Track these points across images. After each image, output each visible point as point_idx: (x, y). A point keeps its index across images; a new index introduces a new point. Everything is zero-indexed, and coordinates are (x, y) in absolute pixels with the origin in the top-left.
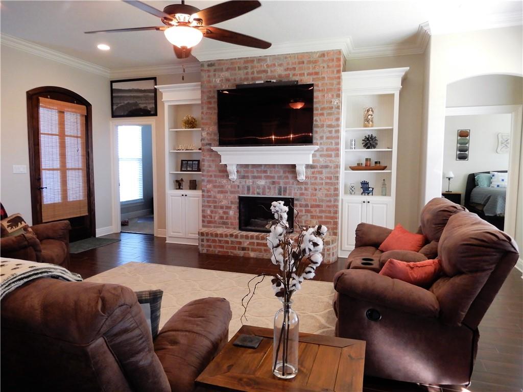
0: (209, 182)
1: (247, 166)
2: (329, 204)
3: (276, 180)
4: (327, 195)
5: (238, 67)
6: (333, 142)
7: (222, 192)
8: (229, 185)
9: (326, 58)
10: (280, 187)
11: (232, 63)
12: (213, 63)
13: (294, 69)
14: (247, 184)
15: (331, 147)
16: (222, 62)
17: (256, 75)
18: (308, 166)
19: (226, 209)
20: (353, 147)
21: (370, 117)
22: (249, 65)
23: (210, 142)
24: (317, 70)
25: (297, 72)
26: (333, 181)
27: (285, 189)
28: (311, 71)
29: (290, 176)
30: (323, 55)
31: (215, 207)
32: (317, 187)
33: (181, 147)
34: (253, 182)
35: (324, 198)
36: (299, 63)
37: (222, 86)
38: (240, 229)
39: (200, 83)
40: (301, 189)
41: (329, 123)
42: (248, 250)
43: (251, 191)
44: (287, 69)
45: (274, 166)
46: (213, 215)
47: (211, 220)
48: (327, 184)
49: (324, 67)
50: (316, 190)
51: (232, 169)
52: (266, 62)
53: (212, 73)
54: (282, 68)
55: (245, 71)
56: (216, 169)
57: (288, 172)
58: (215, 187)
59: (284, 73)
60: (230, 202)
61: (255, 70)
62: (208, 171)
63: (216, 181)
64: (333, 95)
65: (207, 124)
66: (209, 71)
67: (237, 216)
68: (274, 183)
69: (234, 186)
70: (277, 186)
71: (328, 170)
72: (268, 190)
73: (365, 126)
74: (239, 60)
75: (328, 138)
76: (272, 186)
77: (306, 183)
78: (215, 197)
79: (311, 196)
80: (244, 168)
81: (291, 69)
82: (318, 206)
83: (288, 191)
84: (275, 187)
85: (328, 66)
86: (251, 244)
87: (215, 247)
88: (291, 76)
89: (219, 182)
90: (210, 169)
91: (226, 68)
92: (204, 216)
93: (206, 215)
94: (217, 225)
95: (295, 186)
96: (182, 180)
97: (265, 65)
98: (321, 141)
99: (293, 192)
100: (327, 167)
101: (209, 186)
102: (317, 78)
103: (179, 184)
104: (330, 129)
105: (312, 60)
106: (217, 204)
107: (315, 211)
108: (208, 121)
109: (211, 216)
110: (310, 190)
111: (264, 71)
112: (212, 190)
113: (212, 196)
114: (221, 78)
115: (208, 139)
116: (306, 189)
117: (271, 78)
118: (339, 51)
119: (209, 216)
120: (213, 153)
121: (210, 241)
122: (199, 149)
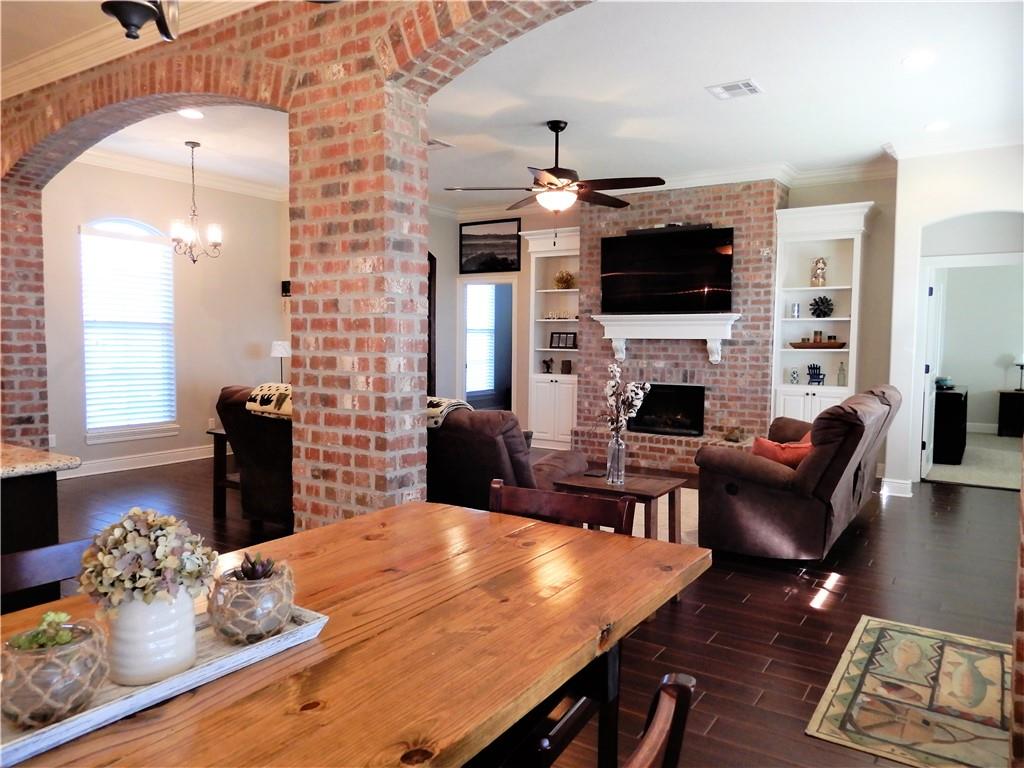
0: (588, 363)
1: (640, 341)
2: (754, 395)
3: (680, 361)
4: (751, 383)
6: (762, 308)
7: (605, 377)
9: (752, 192)
10: (686, 372)
13: (708, 207)
14: (640, 365)
15: (758, 314)
17: (654, 216)
18: (725, 342)
20: (796, 314)
21: (819, 271)
22: (646, 202)
23: (590, 308)
24: (739, 208)
25: (712, 211)
26: (761, 363)
27: (693, 373)
28: (731, 209)
29: (700, 355)
30: (748, 187)
31: (595, 398)
32: (737, 371)
33: (552, 314)
34: (648, 364)
35: (748, 388)
36: (715, 199)
37: (608, 232)
39: (578, 228)
40: (715, 374)
41: (757, 281)
42: (638, 457)
43: (645, 376)
44: (698, 207)
45: (677, 341)
46: (591, 409)
47: (590, 415)
48: (751, 367)
49: (749, 204)
50: (736, 375)
51: (619, 345)
52: (669, 198)
53: (595, 215)
54: (691, 206)
55: (641, 211)
56: (598, 345)
57: (697, 350)
58: (595, 369)
59: (693, 213)
61: (654, 209)
62: (587, 348)
63: (597, 361)
64: (762, 243)
65: (586, 283)
66: (591, 212)
68: (677, 365)
70: (681, 370)
71: (753, 347)
72: (670, 375)
73: (813, 284)
74: (632, 197)
75: (754, 302)
76: (674, 370)
77: (722, 366)
78: (595, 384)
79: (729, 384)
80: (637, 344)
81: (703, 208)
82: (739, 398)
83: (696, 377)
84: (679, 371)
85: (755, 202)
86: (641, 448)
87: (593, 451)
88: (703, 217)
89: (602, 364)
90: (589, 345)
92: (579, 410)
93: (584, 408)
94: (598, 423)
95: (706, 370)
96: (551, 360)
97: (668, 202)
98: (745, 307)
99: (704, 378)
100: (752, 343)
101: (588, 369)
102: (741, 219)
103: (547, 366)
104: (758, 290)
105: (732, 193)
106: (598, 394)
107: (736, 406)
108: (589, 280)
109: (589, 410)
110: (728, 376)
111: (665, 211)
112: (591, 374)
113: (591, 383)
114: (608, 220)
115: (587, 304)
116: (722, 375)
117: (675, 221)
118: (772, 181)
119: (587, 410)
120: (594, 323)
121: (586, 443)
122: (576, 317)
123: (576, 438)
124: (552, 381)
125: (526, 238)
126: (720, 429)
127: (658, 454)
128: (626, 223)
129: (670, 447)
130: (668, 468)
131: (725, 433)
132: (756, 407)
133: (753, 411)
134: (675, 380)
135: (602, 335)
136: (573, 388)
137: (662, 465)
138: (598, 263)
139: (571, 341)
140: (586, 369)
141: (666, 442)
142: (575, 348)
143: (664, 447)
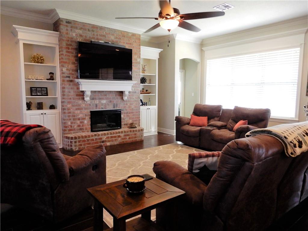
0: (69, 103)
2: (137, 111)
3: (112, 100)
4: (135, 107)
5: (88, 29)
7: (79, 109)
8: (83, 104)
9: (134, 37)
10: (114, 104)
11: (84, 26)
12: (70, 21)
13: (120, 39)
14: (96, 102)
16: (76, 22)
17: (99, 37)
18: (129, 92)
22: (95, 29)
23: (69, 76)
25: (121, 41)
26: (138, 99)
27: (117, 104)
28: (128, 42)
29: (119, 97)
30: (134, 35)
31: (74, 119)
32: (131, 103)
33: (31, 77)
34: (99, 102)
37: (77, 39)
38: (92, 131)
40: (125, 104)
41: (136, 70)
42: (106, 142)
43: (98, 107)
44: (116, 38)
45: (111, 92)
46: (72, 125)
47: (71, 128)
48: (135, 101)
49: (133, 41)
50: (131, 104)
51: (88, 93)
52: (105, 30)
54: (114, 37)
55: (93, 33)
56: (75, 94)
57: (118, 95)
58: (73, 106)
59: (115, 40)
60: (84, 115)
61: (99, 33)
62: (68, 95)
63: (74, 102)
64: (138, 57)
65: (66, 63)
66: (67, 26)
67: (90, 123)
68: (110, 101)
69: (87, 105)
72: (108, 106)
74: (89, 25)
77: (127, 101)
78: (74, 113)
79: (129, 108)
80: (94, 93)
81: (118, 39)
82: (132, 113)
83: (118, 106)
84: (111, 104)
85: (135, 41)
86: (107, 138)
88: (118, 42)
89: (77, 103)
90: (69, 94)
91: (80, 27)
93: (67, 125)
94: (76, 131)
95: (122, 103)
96: (31, 102)
97: (104, 32)
99: (121, 106)
100: (135, 92)
103: (29, 106)
104: (137, 73)
105: (128, 35)
106: (76, 117)
107: (131, 115)
108: (68, 61)
109: (71, 126)
110: (128, 105)
111: (104, 36)
112: (71, 108)
113: (72, 112)
114: (76, 33)
115: (67, 74)
116: (127, 104)
117: (108, 41)
118: (140, 35)
119: (70, 126)
120: (71, 83)
121: (81, 142)
122: (47, 79)
123: (75, 140)
124: (42, 114)
125: (17, 30)
126: (127, 125)
127: (114, 139)
128: (86, 36)
129: (118, 134)
130: (118, 144)
131: (129, 126)
132: (137, 115)
133: (136, 116)
134: (110, 108)
135: (76, 89)
136: (55, 116)
137: (116, 143)
138: (72, 53)
139: (44, 91)
140: (68, 106)
141: (117, 133)
142: (48, 96)
143: (116, 135)
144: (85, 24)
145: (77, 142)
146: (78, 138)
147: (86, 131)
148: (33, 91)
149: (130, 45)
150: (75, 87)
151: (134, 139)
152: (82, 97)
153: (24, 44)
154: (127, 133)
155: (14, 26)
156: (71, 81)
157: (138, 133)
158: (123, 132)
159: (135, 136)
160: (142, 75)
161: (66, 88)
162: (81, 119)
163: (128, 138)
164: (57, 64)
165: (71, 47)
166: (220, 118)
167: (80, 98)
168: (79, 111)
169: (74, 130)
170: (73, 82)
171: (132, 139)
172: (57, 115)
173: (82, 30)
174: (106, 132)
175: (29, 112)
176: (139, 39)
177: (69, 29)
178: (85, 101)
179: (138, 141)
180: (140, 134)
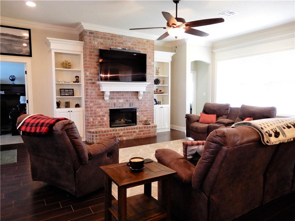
0: (91, 102)
1: (113, 92)
2: (151, 110)
3: (128, 99)
4: (150, 106)
5: (108, 38)
6: (152, 81)
7: (99, 107)
8: (103, 103)
9: (149, 43)
10: (130, 103)
11: (104, 35)
12: (93, 32)
13: (136, 45)
14: (114, 101)
15: (151, 83)
16: (98, 33)
17: (117, 44)
18: (144, 92)
19: (102, 117)
22: (114, 38)
24: (145, 47)
25: (137, 47)
26: (152, 99)
27: (133, 103)
28: (143, 47)
29: (135, 97)
30: (148, 41)
31: (95, 116)
32: (146, 102)
33: (60, 80)
34: (117, 101)
35: (149, 107)
37: (99, 47)
38: (111, 127)
39: (83, 42)
41: (150, 72)
42: (123, 136)
43: (116, 105)
45: (127, 92)
46: (94, 121)
47: (93, 124)
48: (149, 100)
50: (146, 103)
51: (107, 94)
52: (123, 38)
54: (130, 43)
55: (112, 41)
56: (96, 94)
57: (134, 95)
58: (95, 104)
59: (131, 46)
60: (104, 113)
61: (117, 41)
62: (91, 96)
63: (96, 101)
64: (151, 60)
65: (89, 67)
66: (90, 36)
67: (109, 120)
68: (127, 101)
69: (107, 104)
70: (129, 102)
71: (150, 94)
72: (125, 105)
74: (109, 34)
75: (150, 79)
76: (126, 103)
77: (141, 100)
78: (95, 111)
79: (144, 106)
80: (112, 93)
81: (134, 45)
82: (146, 111)
83: (134, 105)
84: (128, 103)
85: (149, 47)
86: (124, 133)
88: (134, 48)
89: (98, 102)
90: (92, 94)
91: (101, 37)
92: (88, 123)
93: (89, 121)
94: (97, 127)
95: (137, 102)
96: (60, 102)
97: (122, 40)
99: (136, 105)
100: (149, 92)
101: (91, 104)
102: (146, 51)
103: (59, 105)
104: (151, 75)
105: (143, 42)
106: (97, 115)
107: (145, 113)
110: (143, 103)
111: (122, 43)
112: (93, 107)
113: (93, 110)
114: (98, 42)
115: (90, 77)
116: (141, 103)
117: (125, 48)
118: (154, 41)
119: (92, 122)
120: (93, 85)
121: (101, 136)
122: (74, 82)
123: (96, 134)
124: (69, 111)
125: (50, 41)
126: (142, 121)
127: (130, 134)
128: (106, 44)
129: (134, 130)
130: (134, 138)
131: (143, 122)
132: (151, 113)
133: (150, 114)
134: (127, 106)
135: (97, 90)
136: (80, 113)
137: (131, 138)
138: (94, 59)
139: (71, 93)
140: (90, 105)
141: (132, 129)
142: (74, 96)
143: (132, 131)
144: (105, 34)
145: (98, 136)
146: (98, 133)
147: (106, 126)
148: (62, 92)
149: (144, 50)
150: (97, 89)
151: (148, 135)
152: (102, 97)
153: (55, 53)
154: (142, 129)
155: (47, 38)
156: (93, 83)
157: (152, 130)
158: (138, 128)
159: (149, 132)
160: (155, 77)
161: (89, 89)
162: (101, 116)
163: (142, 134)
164: (82, 69)
165: (93, 54)
166: (228, 116)
167: (100, 98)
168: (99, 109)
169: (96, 125)
170: (95, 84)
171: (146, 135)
172: (81, 112)
173: (103, 39)
174: (122, 128)
175: (59, 109)
176: (153, 45)
177: (92, 38)
178: (105, 100)
179: (151, 137)
180: (154, 130)
